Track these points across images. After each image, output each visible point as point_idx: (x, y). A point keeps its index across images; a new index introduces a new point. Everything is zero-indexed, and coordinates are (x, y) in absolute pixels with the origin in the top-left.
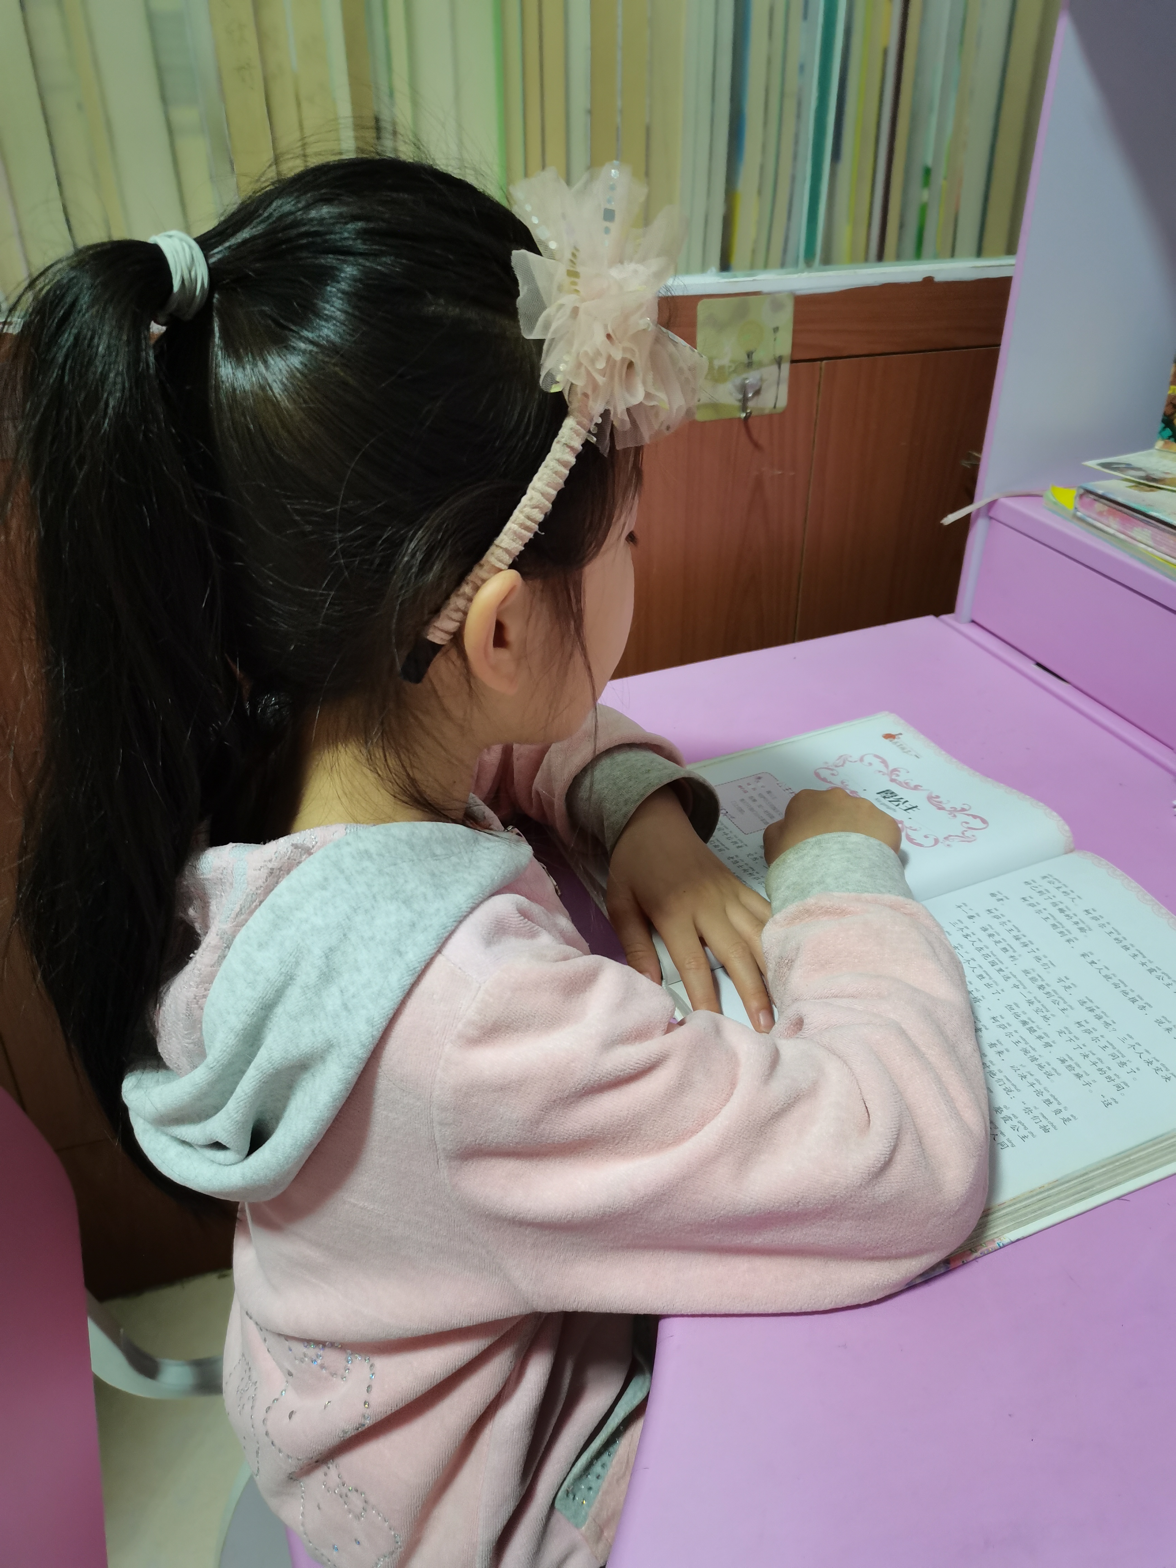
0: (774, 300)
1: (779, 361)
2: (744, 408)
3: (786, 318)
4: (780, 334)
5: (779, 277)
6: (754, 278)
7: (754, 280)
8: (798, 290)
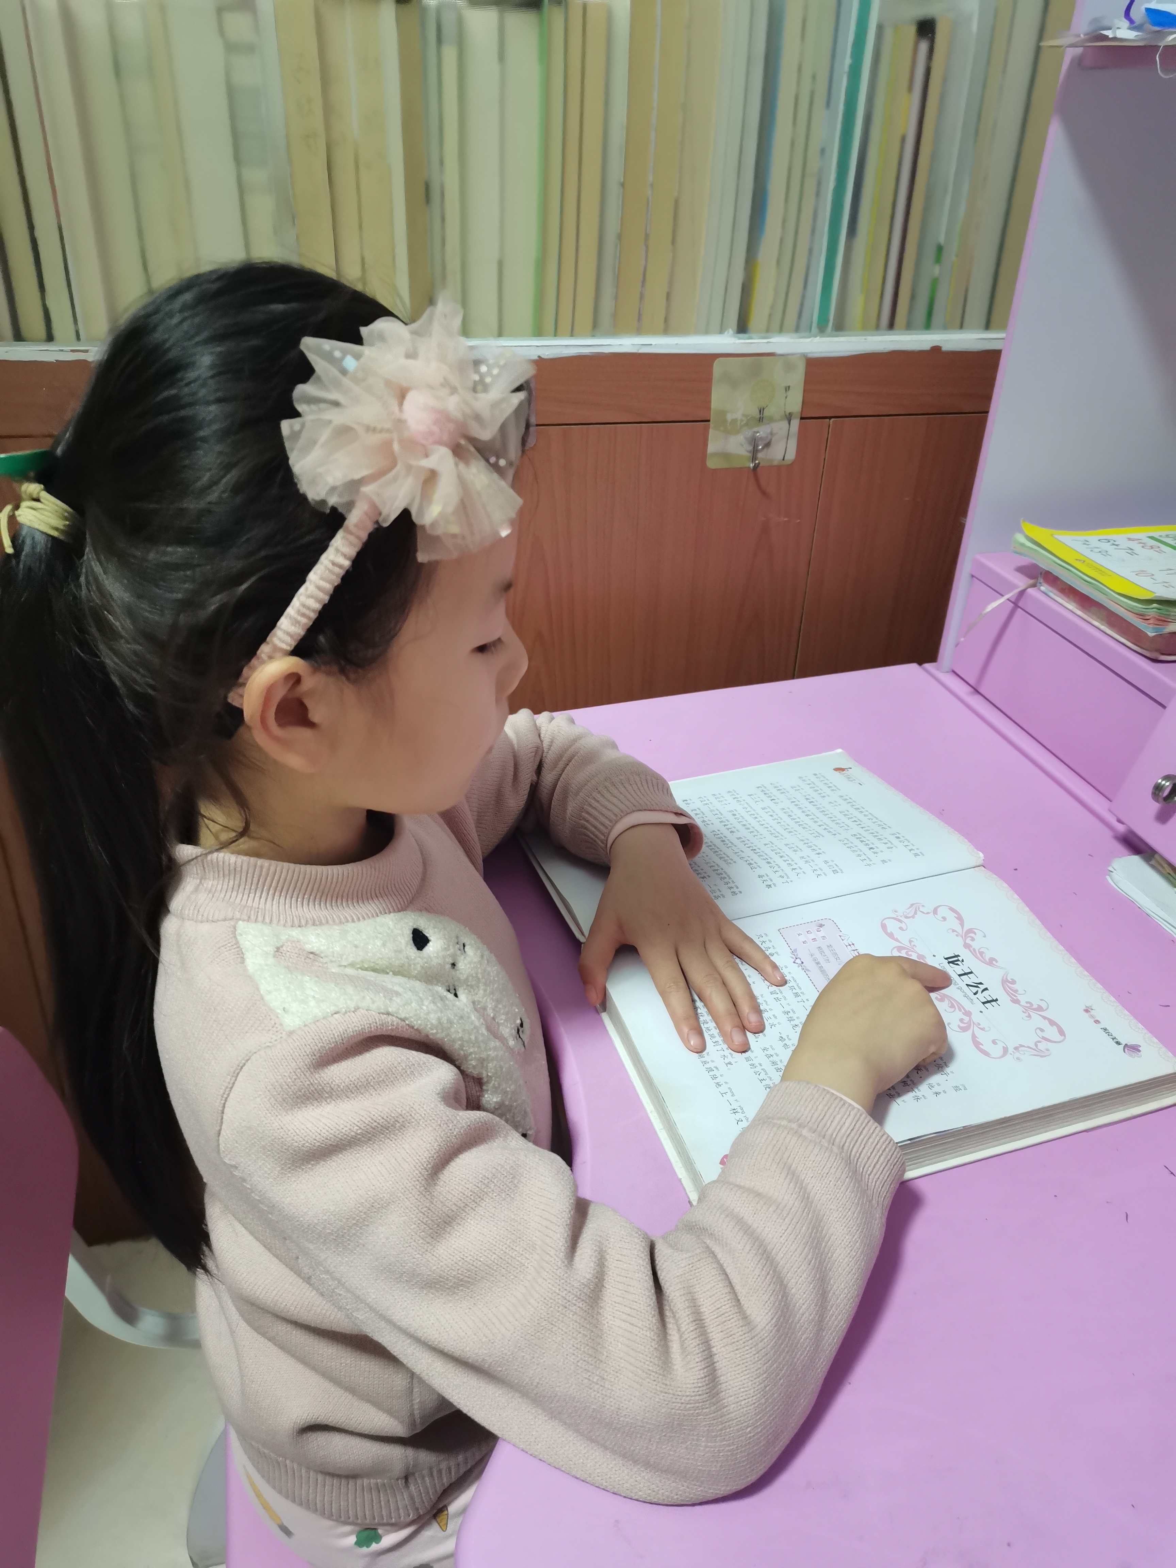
0: (786, 361)
1: (789, 418)
2: (754, 458)
3: (797, 378)
4: (791, 393)
5: (792, 340)
6: (768, 340)
7: (768, 342)
8: (810, 353)
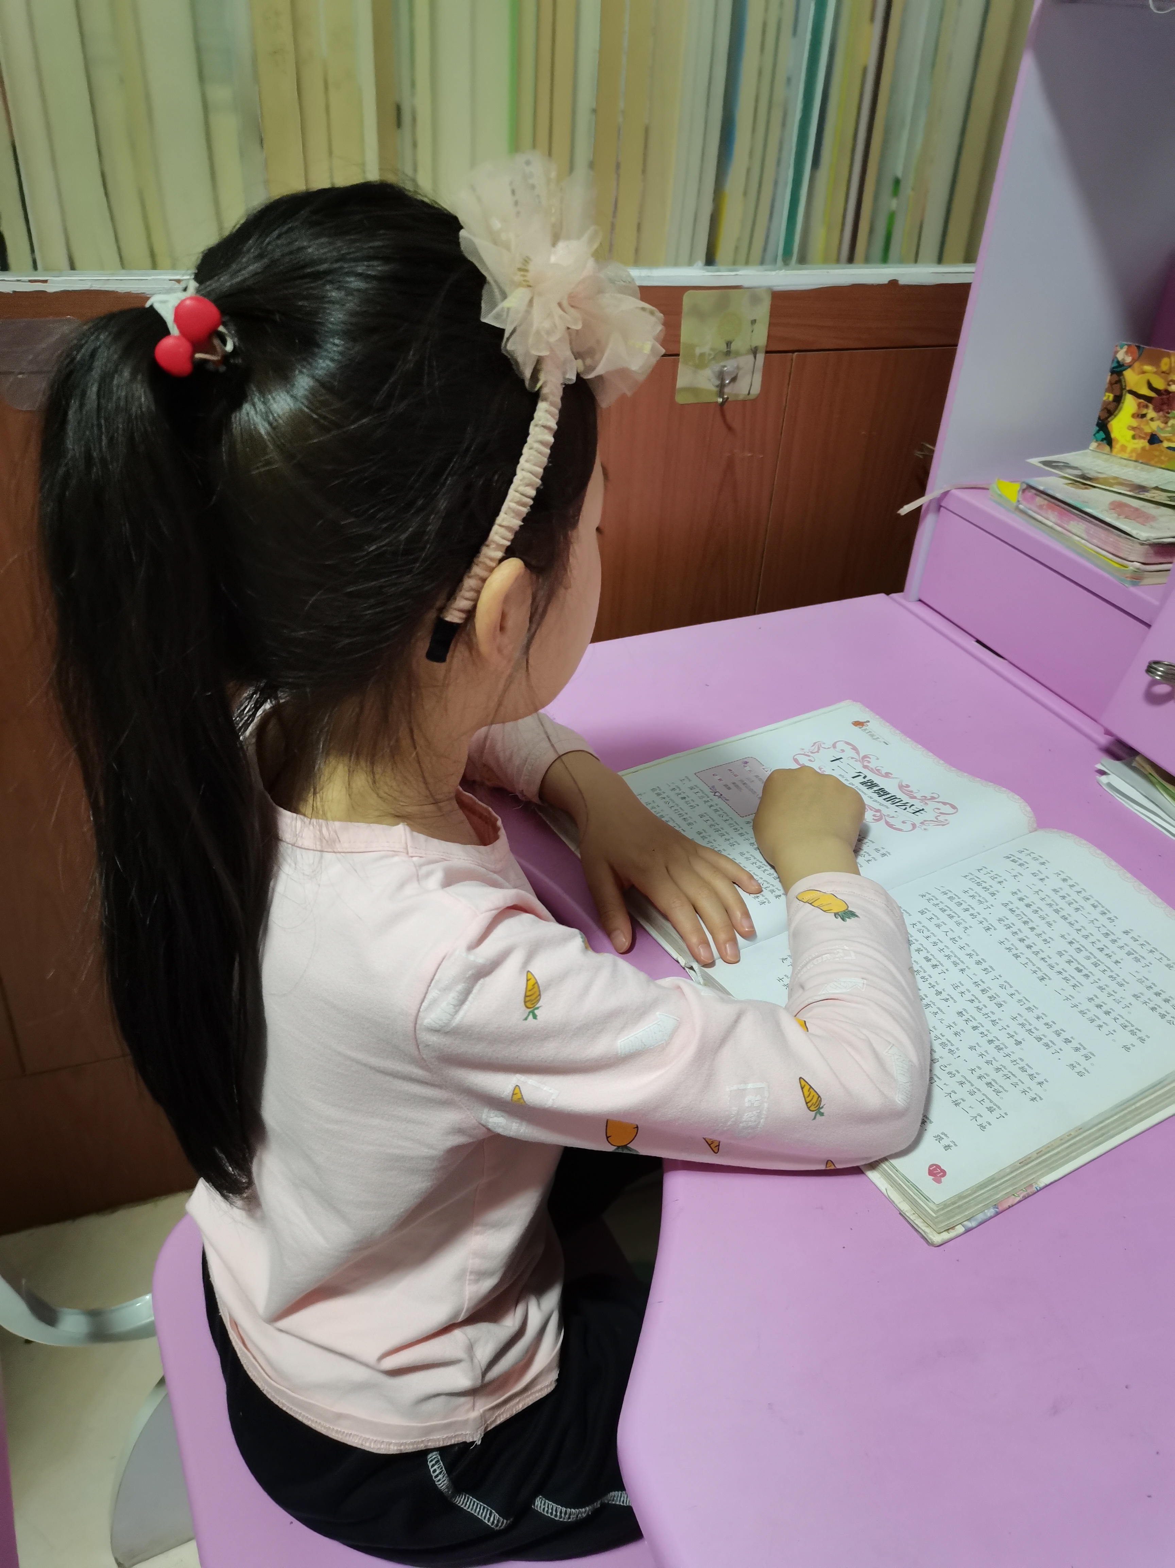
0: (753, 294)
1: (755, 351)
2: (721, 393)
3: (763, 312)
4: (756, 326)
5: (759, 273)
7: (736, 275)
8: (775, 286)
